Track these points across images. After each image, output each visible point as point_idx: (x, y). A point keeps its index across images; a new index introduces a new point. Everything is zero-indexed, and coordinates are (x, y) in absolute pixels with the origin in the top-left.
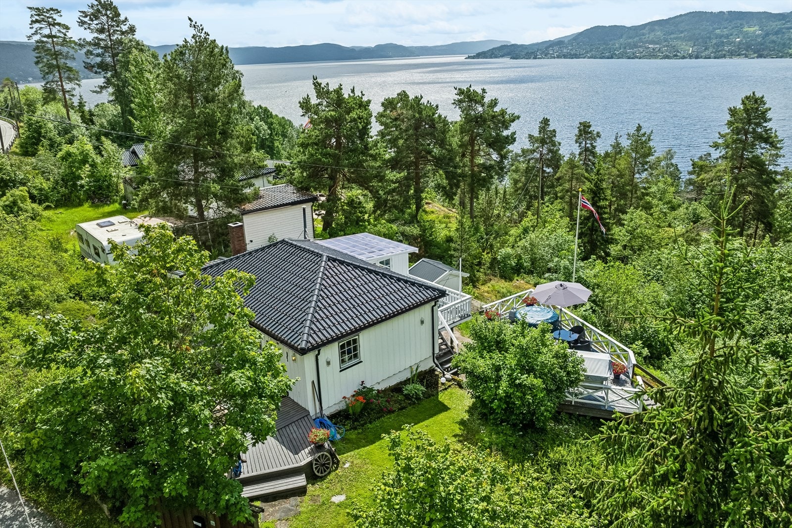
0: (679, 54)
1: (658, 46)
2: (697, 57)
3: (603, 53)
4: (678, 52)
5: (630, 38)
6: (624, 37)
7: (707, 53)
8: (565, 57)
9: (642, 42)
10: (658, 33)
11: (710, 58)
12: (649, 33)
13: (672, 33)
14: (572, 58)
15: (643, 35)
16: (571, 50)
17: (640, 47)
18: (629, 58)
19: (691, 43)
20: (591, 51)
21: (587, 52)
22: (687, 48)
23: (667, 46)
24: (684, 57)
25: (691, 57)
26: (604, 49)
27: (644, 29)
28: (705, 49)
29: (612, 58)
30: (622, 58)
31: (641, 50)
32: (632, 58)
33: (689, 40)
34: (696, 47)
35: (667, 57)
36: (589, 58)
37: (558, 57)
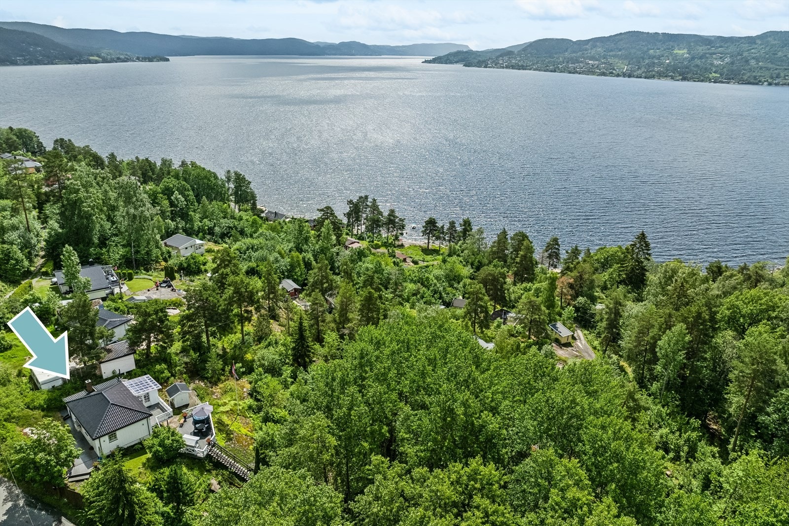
0: (614, 72)
1: (597, 62)
2: (630, 76)
3: (547, 66)
4: (614, 69)
5: (574, 52)
6: (569, 50)
7: (639, 72)
8: (513, 67)
9: (583, 58)
10: (600, 49)
11: (641, 77)
12: (591, 49)
13: (612, 51)
14: (519, 69)
15: (586, 50)
16: (520, 61)
17: (581, 62)
18: (570, 73)
19: (626, 62)
20: (537, 63)
21: (533, 64)
22: (622, 66)
23: (605, 63)
24: (618, 75)
25: (624, 75)
26: (549, 62)
27: (587, 45)
28: (638, 68)
29: (555, 71)
30: (564, 72)
31: (582, 65)
32: (573, 73)
33: (625, 59)
34: (630, 66)
35: (604, 74)
36: (534, 70)
37: (507, 67)
